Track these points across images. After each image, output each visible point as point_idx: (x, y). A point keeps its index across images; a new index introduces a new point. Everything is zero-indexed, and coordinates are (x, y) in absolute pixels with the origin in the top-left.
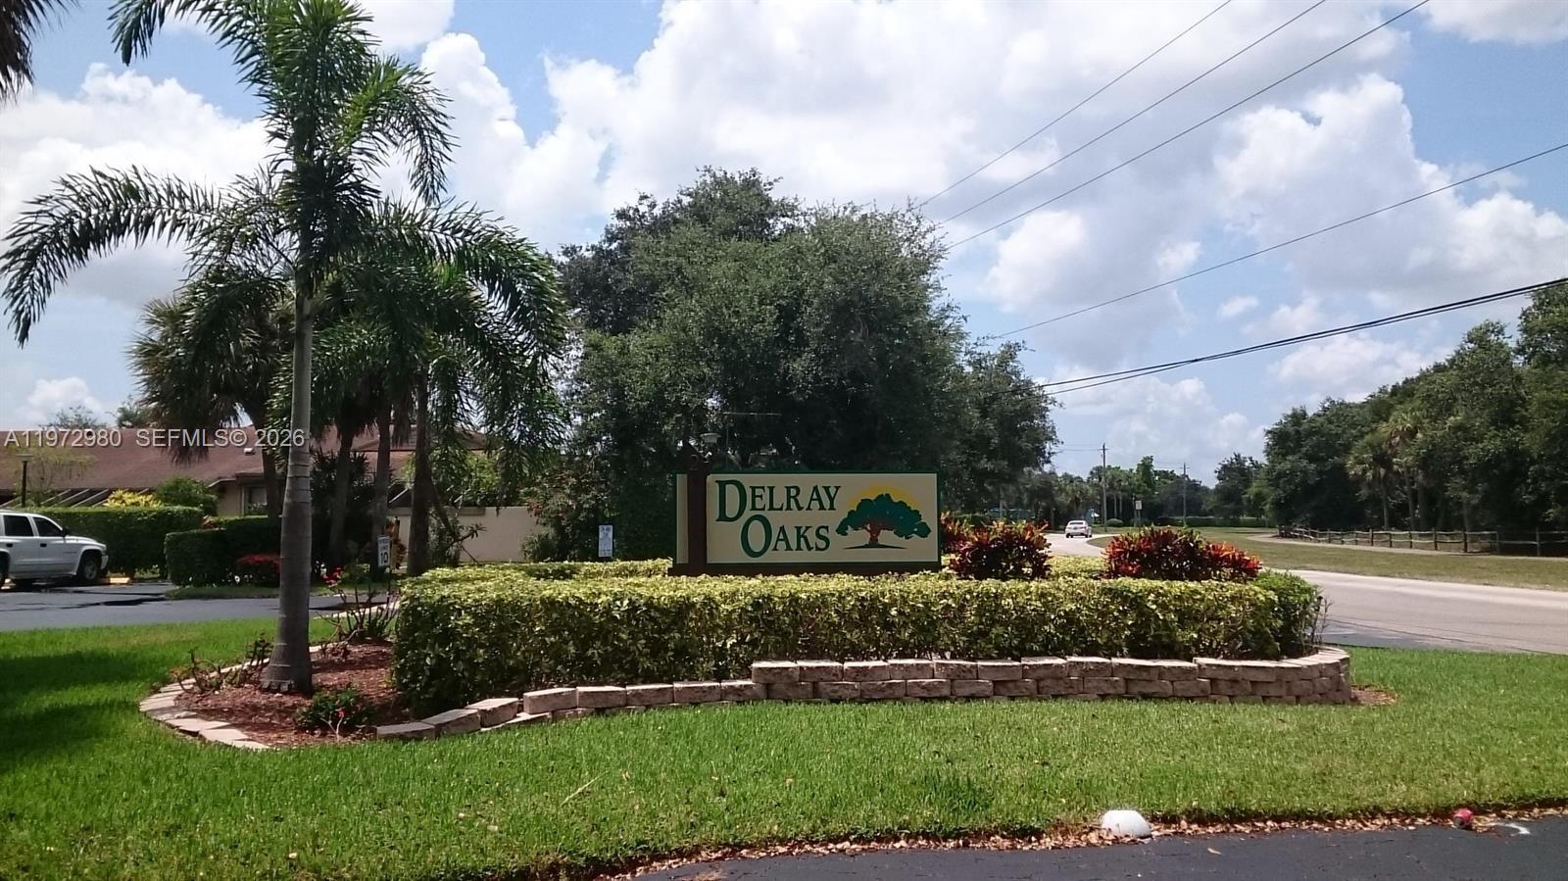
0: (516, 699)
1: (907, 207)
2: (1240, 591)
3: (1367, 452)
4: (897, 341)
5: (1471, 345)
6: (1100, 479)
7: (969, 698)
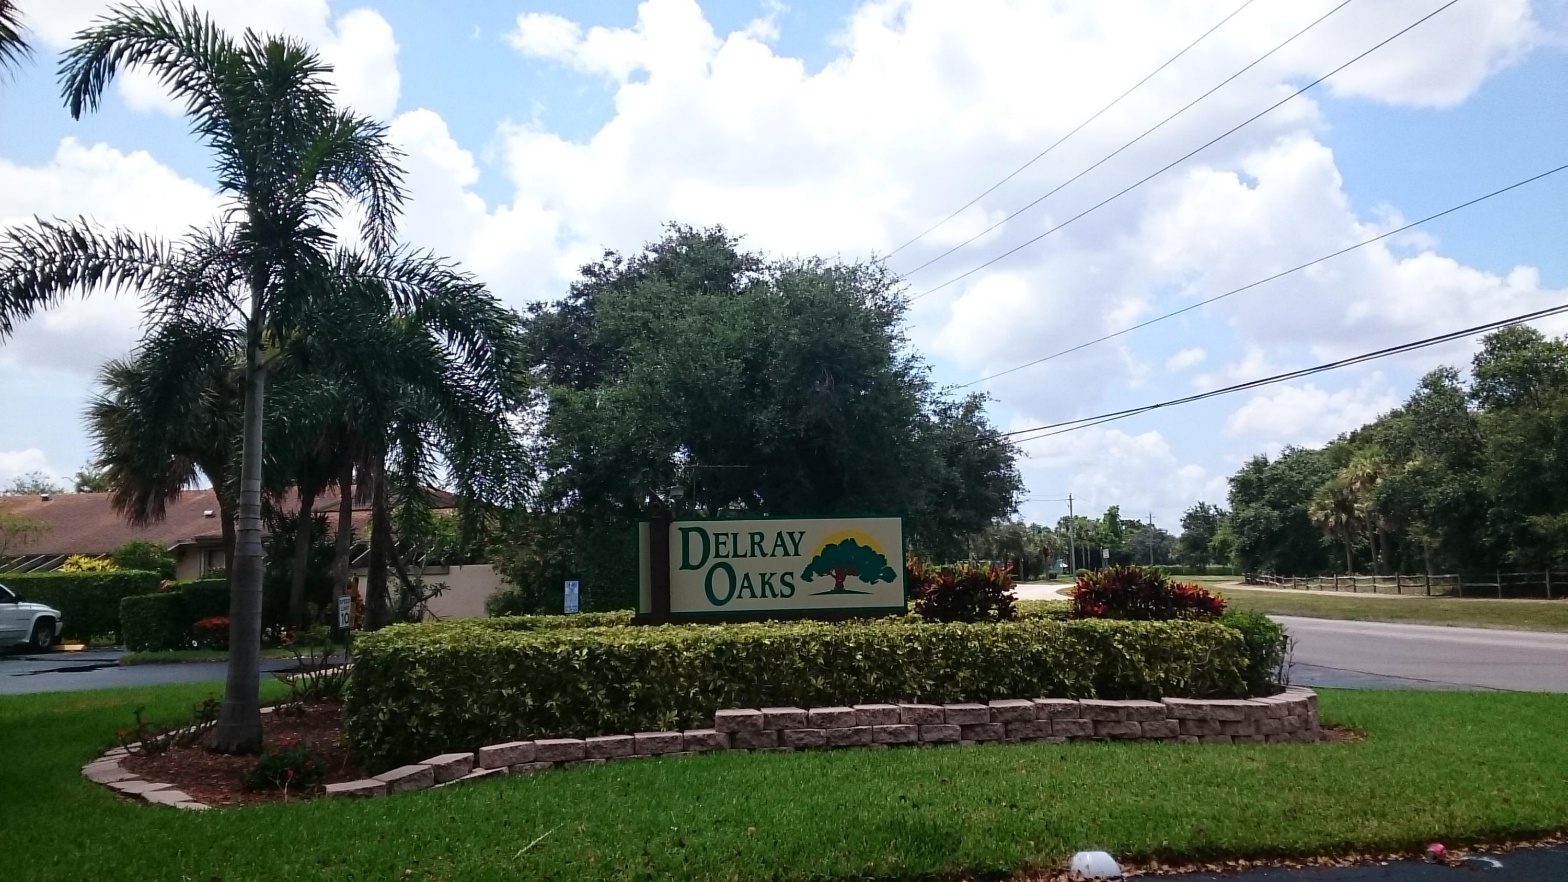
0: (471, 754)
1: (870, 260)
2: (1207, 630)
3: (1329, 498)
4: (863, 392)
5: (1427, 391)
6: (1068, 529)
7: (937, 743)
